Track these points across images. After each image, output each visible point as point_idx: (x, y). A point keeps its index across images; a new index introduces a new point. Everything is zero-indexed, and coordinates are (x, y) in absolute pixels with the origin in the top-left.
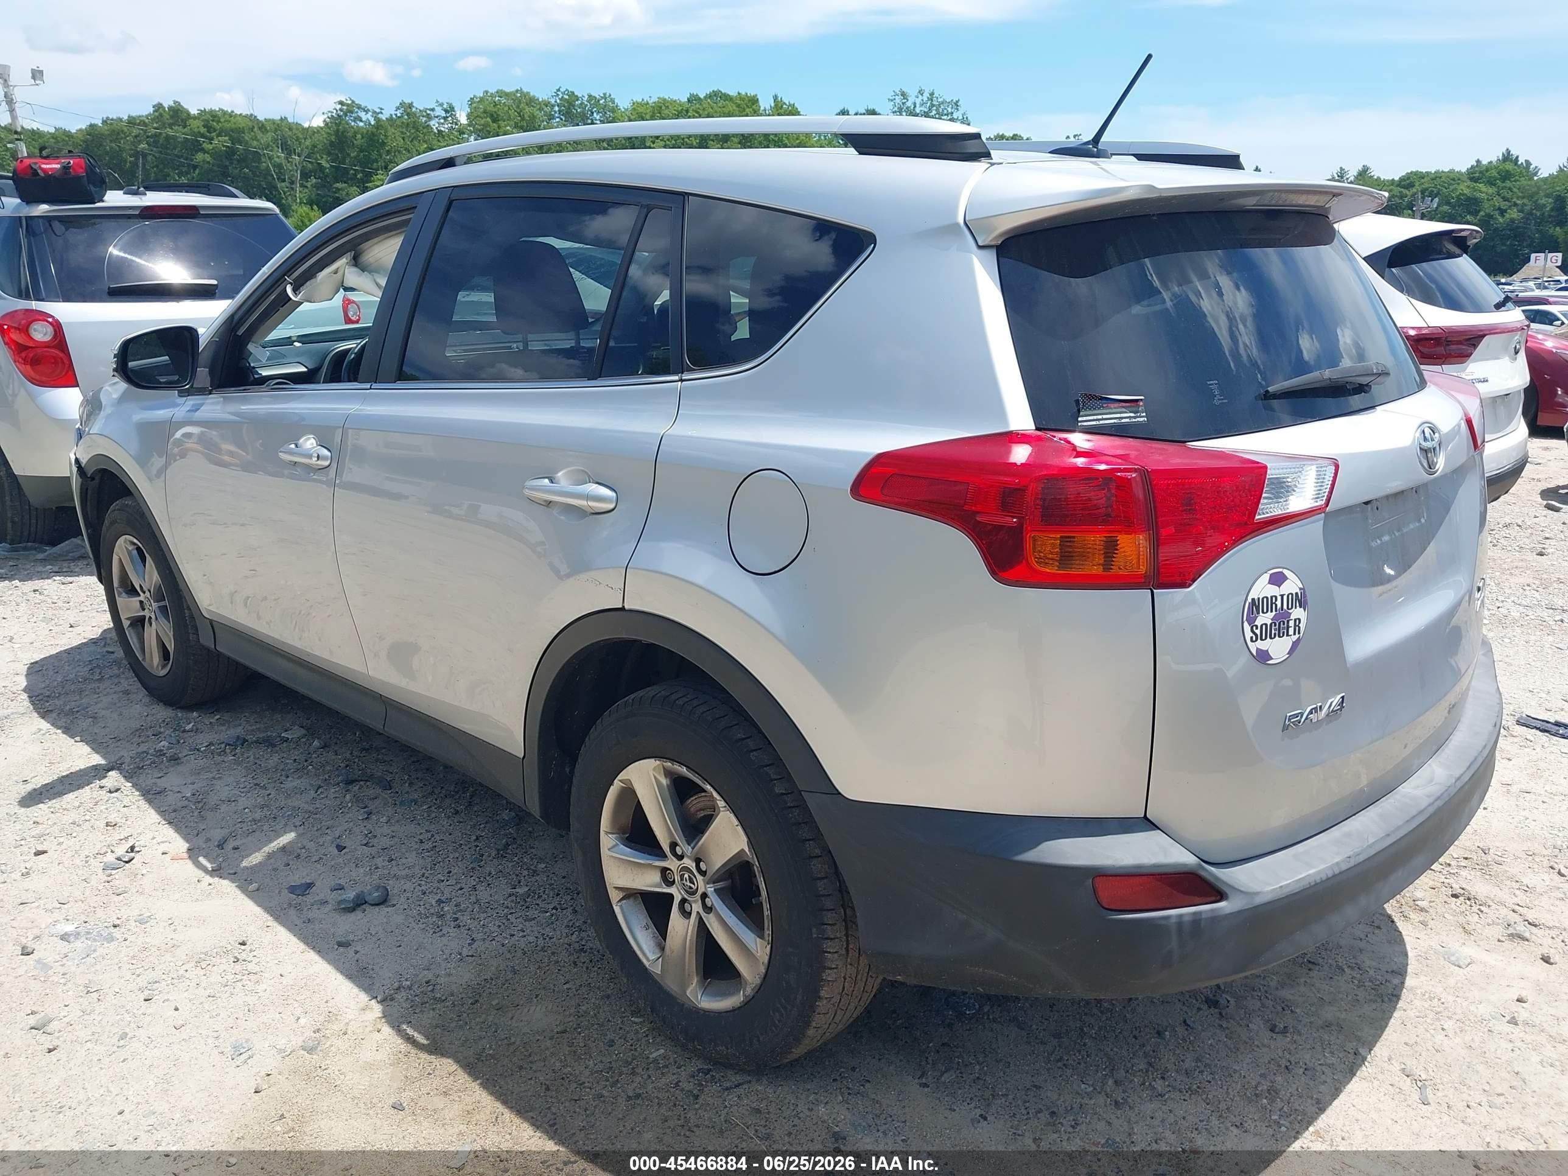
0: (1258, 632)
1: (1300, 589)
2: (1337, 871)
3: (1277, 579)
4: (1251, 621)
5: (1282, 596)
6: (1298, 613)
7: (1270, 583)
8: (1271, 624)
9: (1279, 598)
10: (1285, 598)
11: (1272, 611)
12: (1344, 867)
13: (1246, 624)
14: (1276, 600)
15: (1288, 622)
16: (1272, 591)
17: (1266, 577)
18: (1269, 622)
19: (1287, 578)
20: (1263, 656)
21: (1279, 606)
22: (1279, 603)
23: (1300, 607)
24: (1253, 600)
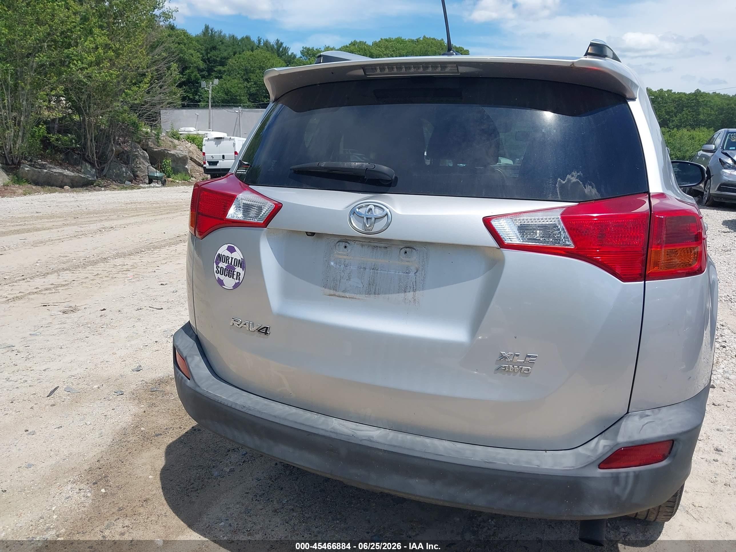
0: (219, 269)
1: (242, 259)
2: (233, 406)
3: (231, 250)
4: (217, 264)
5: (232, 258)
6: (238, 269)
7: (227, 249)
8: (225, 269)
9: (230, 259)
10: (233, 259)
11: (226, 263)
12: (238, 408)
13: (215, 263)
14: (229, 259)
15: (234, 272)
16: (227, 253)
17: (226, 246)
18: (224, 268)
19: (236, 251)
20: (221, 282)
21: (230, 262)
22: (230, 260)
23: (241, 268)
24: (219, 254)
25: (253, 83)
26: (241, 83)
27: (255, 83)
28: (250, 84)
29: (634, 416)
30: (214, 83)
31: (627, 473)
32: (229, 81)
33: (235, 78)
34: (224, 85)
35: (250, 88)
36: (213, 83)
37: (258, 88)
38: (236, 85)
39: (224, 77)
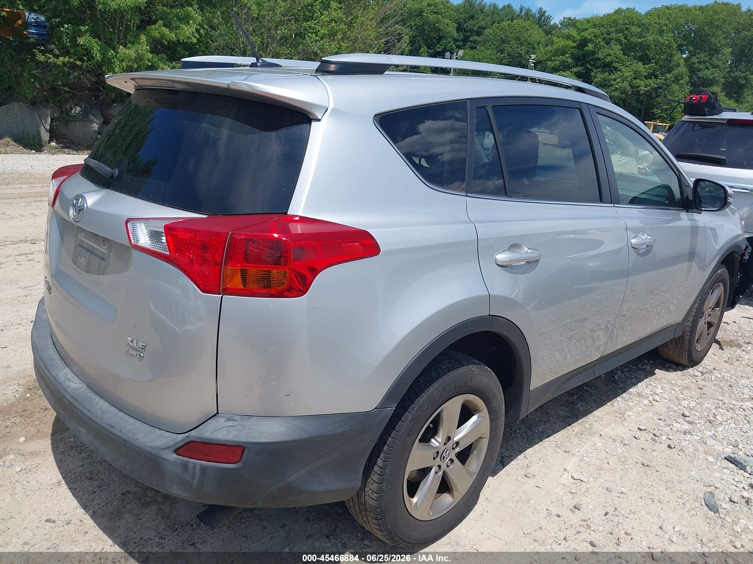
25: (506, 55)
26: (494, 54)
27: (509, 55)
28: (503, 55)
29: (222, 417)
30: (459, 54)
31: (195, 464)
32: (482, 51)
33: (489, 49)
34: (476, 56)
35: (502, 59)
36: (457, 54)
37: (511, 60)
38: (488, 56)
39: (478, 47)
